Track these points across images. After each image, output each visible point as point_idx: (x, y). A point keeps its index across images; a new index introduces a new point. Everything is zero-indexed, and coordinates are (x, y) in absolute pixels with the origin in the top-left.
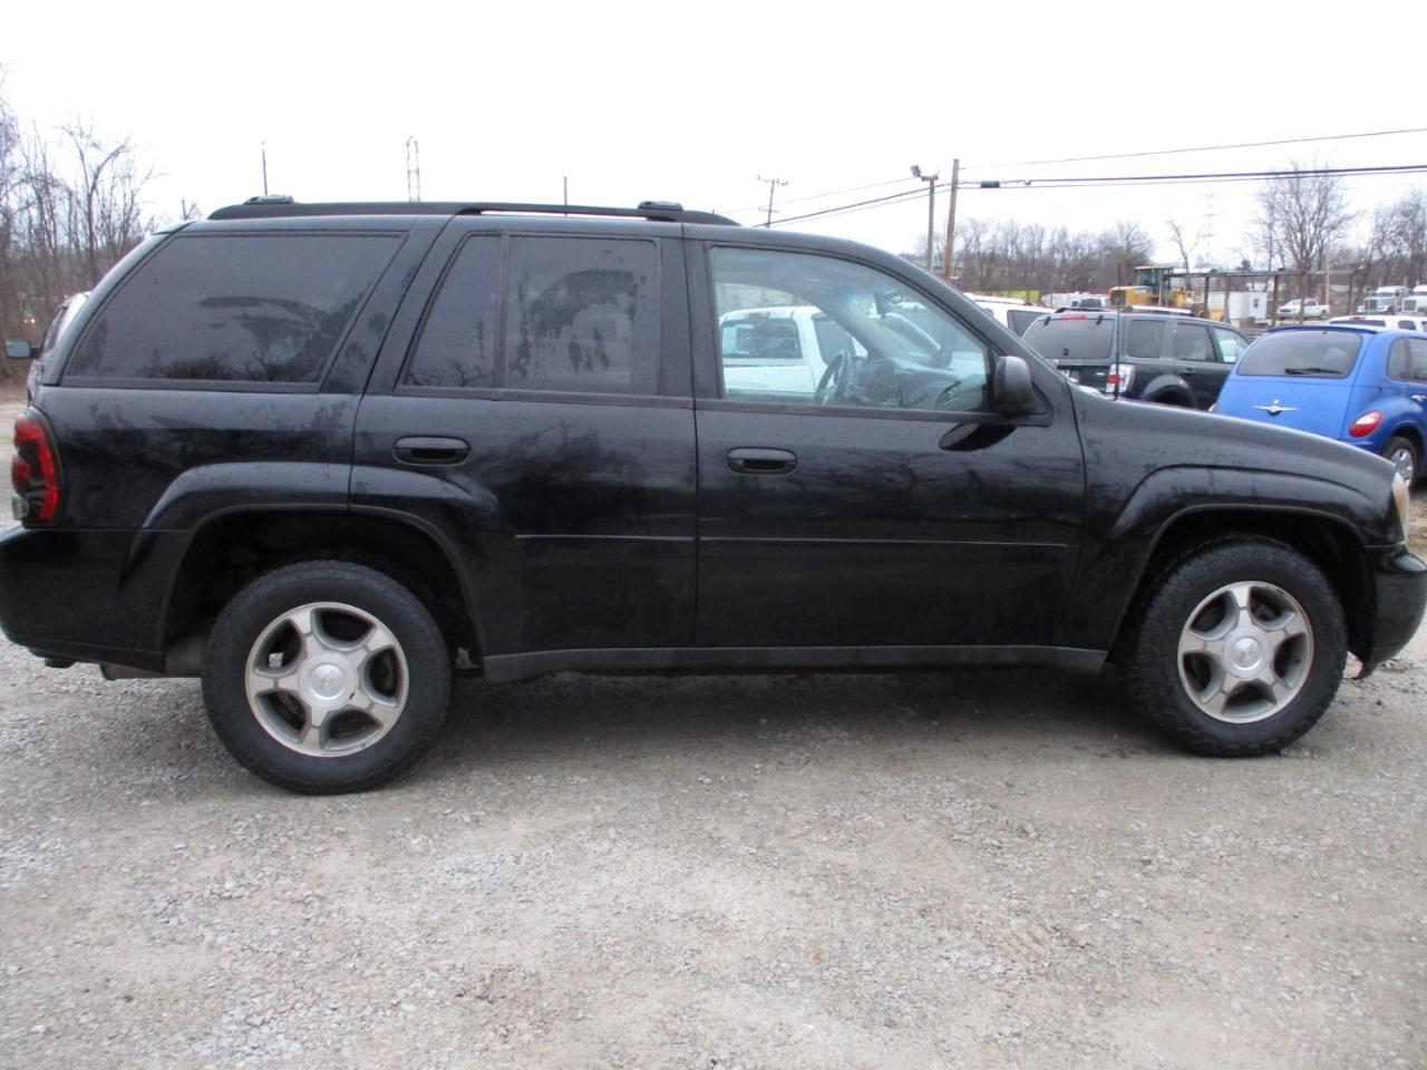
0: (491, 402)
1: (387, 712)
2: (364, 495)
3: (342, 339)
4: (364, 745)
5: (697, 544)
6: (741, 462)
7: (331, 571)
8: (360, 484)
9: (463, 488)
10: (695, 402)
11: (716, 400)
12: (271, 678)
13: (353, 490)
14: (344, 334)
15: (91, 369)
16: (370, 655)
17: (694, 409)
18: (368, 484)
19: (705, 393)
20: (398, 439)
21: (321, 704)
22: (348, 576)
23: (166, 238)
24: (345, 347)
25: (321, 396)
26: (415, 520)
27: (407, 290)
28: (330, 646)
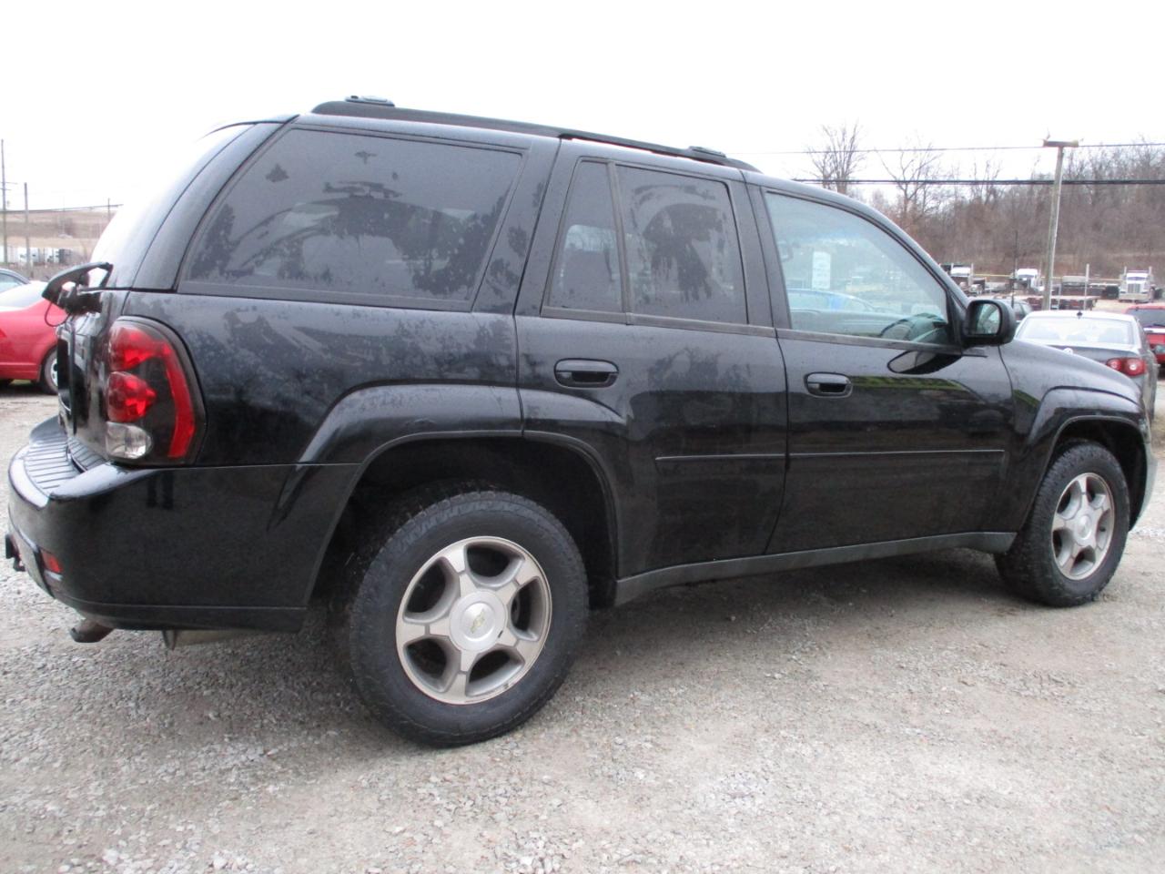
0: (624, 326)
1: (530, 647)
2: (537, 420)
3: (488, 254)
4: (506, 685)
5: (788, 459)
6: (817, 386)
7: (490, 503)
8: (531, 408)
9: (614, 411)
10: (776, 332)
11: (788, 330)
12: (421, 624)
13: (525, 416)
14: (489, 250)
15: (216, 272)
16: (520, 588)
17: (777, 337)
18: (538, 408)
19: (780, 324)
20: (557, 362)
21: (471, 647)
22: (507, 507)
23: (279, 129)
24: (490, 264)
25: (474, 314)
26: (577, 444)
27: (541, 209)
28: (482, 584)
